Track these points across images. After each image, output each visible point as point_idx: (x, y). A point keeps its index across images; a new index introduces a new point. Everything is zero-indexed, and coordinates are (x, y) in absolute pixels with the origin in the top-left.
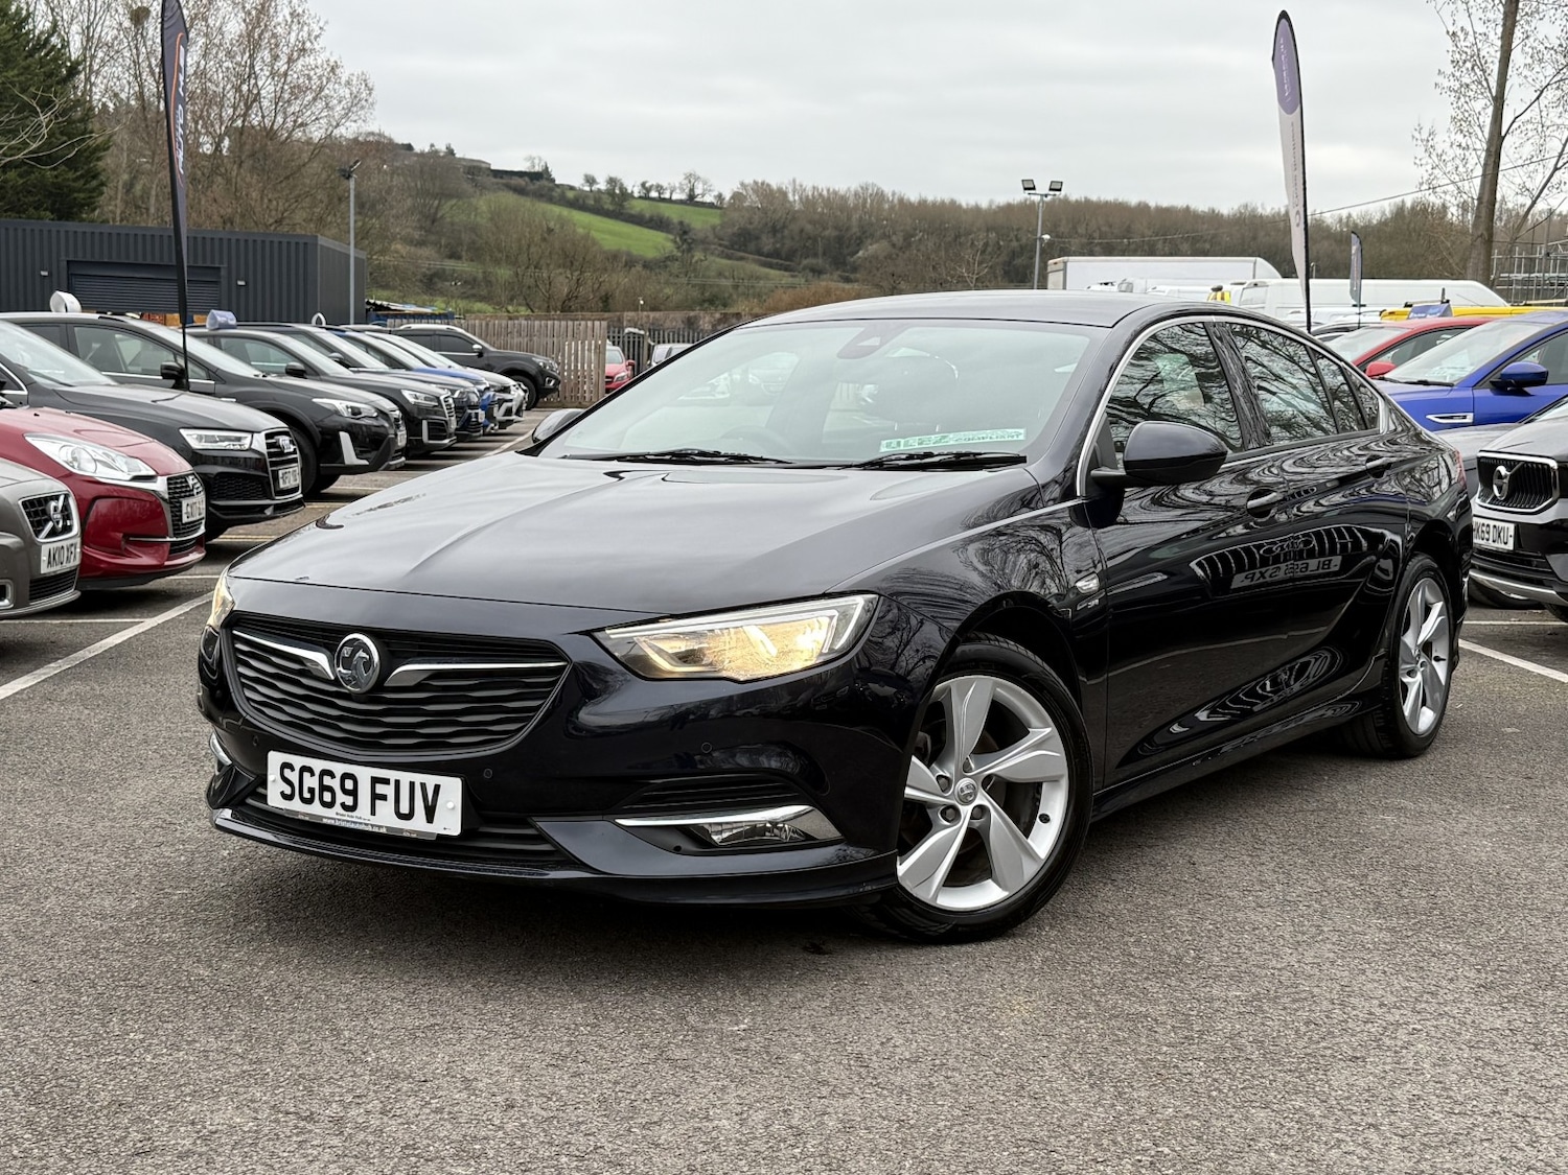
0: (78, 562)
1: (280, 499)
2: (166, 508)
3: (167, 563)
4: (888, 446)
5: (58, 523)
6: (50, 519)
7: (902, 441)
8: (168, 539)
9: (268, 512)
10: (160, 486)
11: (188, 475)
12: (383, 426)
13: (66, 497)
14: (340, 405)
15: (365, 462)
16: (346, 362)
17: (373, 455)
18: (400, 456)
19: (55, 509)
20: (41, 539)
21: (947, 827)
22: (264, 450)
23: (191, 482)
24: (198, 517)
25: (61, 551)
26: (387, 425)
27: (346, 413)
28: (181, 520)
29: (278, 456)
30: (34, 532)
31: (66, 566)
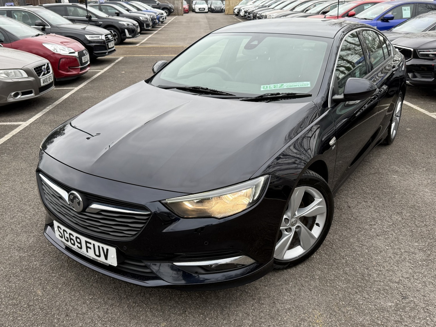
0: (52, 80)
1: (109, 50)
2: (78, 60)
3: (80, 73)
4: (264, 88)
5: (45, 72)
6: (43, 71)
7: (268, 86)
8: (80, 67)
9: (107, 53)
10: (76, 54)
11: (83, 51)
12: (134, 28)
13: (48, 64)
14: (125, 23)
15: (131, 36)
16: (128, 10)
17: (133, 34)
18: (139, 34)
19: (44, 68)
20: (40, 77)
21: (287, 235)
22: (105, 39)
23: (84, 52)
24: (87, 60)
25: (47, 78)
26: (135, 27)
27: (126, 25)
28: (82, 62)
29: (108, 40)
30: (38, 75)
31: (49, 82)
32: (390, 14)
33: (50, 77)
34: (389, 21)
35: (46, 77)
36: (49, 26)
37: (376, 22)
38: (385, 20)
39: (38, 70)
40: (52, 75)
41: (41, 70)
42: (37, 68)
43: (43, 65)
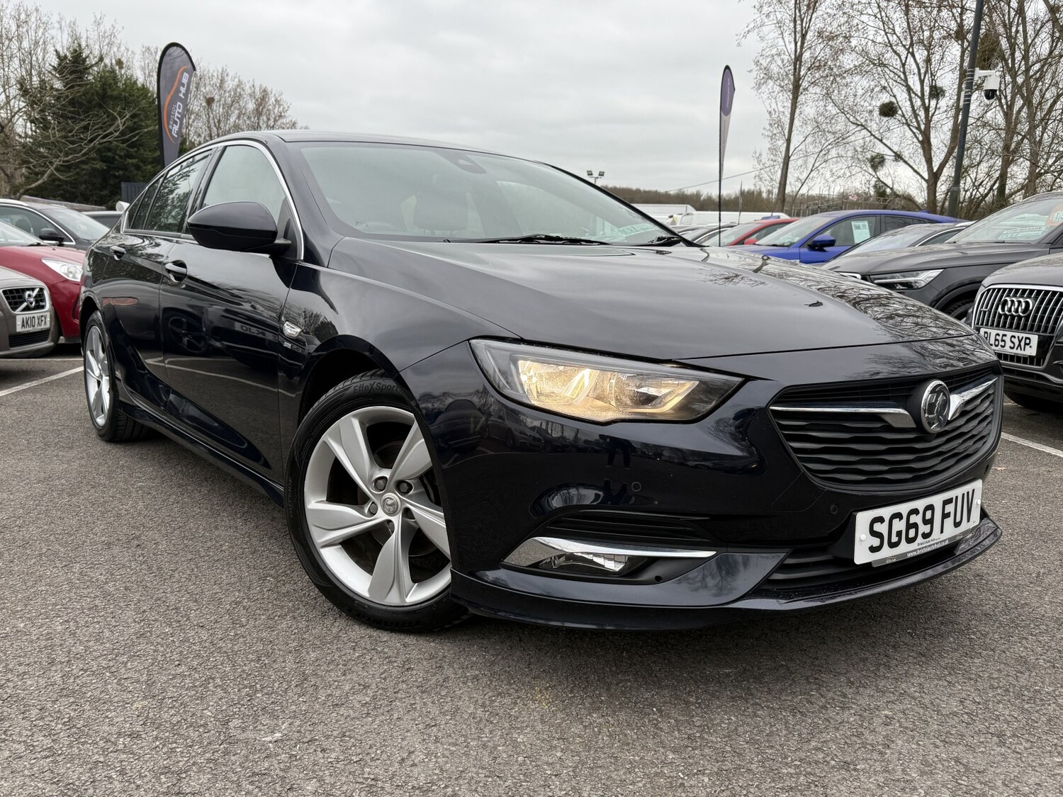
0: (48, 326)
5: (31, 303)
6: (25, 301)
13: (41, 290)
19: (29, 296)
20: (17, 312)
25: (34, 318)
30: (11, 308)
31: (38, 328)
32: (827, 235)
33: (43, 318)
34: (826, 249)
35: (32, 316)
36: (72, 241)
37: (796, 250)
38: (817, 246)
39: (14, 298)
40: (48, 314)
41: (21, 297)
42: (11, 291)
43: (28, 289)
